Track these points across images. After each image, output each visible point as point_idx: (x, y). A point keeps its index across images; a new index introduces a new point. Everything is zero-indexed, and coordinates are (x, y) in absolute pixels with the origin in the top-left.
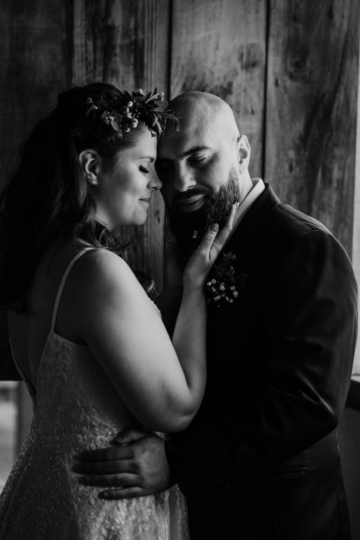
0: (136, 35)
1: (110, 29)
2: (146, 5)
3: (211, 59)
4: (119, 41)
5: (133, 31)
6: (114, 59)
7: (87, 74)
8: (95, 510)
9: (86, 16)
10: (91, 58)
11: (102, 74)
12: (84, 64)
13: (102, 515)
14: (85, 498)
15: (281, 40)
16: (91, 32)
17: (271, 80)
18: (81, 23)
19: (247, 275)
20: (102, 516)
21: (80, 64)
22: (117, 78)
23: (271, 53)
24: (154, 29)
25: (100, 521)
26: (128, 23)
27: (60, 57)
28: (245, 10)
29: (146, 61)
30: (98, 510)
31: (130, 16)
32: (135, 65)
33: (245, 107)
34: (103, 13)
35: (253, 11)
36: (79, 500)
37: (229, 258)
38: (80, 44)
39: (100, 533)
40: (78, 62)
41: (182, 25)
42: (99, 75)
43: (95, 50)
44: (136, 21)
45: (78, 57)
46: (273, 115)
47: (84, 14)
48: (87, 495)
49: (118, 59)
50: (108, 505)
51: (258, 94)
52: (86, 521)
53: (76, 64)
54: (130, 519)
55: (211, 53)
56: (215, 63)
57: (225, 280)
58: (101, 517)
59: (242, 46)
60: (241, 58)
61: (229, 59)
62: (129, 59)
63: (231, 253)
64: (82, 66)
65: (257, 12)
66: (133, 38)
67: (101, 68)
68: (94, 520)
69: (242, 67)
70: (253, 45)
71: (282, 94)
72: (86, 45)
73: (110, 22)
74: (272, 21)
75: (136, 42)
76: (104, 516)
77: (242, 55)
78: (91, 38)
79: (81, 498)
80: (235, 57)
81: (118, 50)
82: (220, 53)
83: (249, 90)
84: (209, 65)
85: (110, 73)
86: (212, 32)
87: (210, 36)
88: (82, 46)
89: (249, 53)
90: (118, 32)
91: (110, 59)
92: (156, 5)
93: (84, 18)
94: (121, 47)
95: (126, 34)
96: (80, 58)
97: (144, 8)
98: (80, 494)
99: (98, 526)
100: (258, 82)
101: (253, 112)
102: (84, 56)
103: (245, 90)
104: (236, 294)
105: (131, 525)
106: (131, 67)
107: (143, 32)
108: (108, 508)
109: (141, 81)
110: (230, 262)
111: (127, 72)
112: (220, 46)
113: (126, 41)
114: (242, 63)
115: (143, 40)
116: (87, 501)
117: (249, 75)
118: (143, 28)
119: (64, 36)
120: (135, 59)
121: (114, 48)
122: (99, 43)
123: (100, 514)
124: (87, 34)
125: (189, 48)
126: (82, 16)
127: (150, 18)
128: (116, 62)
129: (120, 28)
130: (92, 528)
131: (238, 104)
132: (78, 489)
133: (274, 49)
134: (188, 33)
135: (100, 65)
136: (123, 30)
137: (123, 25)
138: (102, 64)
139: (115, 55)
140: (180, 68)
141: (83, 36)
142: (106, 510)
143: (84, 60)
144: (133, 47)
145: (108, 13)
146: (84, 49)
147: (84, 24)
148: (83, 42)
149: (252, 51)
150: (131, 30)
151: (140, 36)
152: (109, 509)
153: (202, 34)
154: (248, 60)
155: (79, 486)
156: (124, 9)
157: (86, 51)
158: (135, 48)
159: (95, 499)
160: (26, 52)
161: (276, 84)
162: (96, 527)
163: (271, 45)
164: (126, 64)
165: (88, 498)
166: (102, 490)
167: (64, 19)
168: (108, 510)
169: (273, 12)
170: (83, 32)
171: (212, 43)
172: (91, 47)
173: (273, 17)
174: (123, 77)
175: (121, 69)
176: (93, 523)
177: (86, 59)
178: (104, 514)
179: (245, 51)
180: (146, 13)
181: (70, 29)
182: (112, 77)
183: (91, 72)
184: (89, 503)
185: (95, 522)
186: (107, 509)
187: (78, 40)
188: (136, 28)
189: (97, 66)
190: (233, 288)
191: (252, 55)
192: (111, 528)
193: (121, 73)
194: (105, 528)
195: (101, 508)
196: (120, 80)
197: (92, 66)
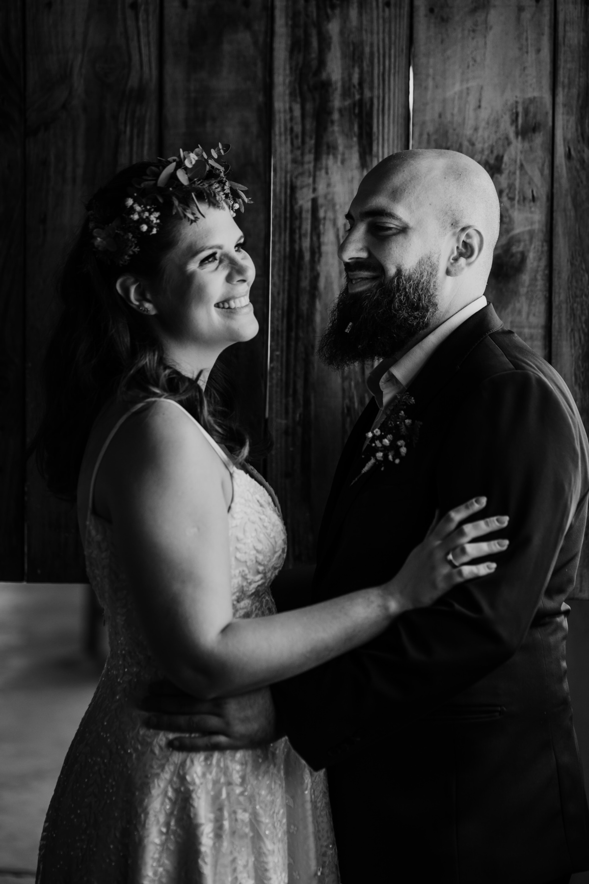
0: (362, 93)
1: (325, 86)
2: (375, 49)
3: (470, 123)
4: (337, 102)
5: (357, 87)
6: (330, 129)
7: (292, 151)
8: (159, 762)
9: (291, 68)
10: (298, 129)
11: (313, 151)
12: (289, 137)
13: (170, 769)
14: (148, 745)
15: (574, 91)
16: (298, 91)
17: (560, 150)
18: (284, 80)
19: (421, 423)
20: (169, 772)
21: (283, 138)
22: (335, 157)
23: (560, 110)
24: (387, 83)
25: (166, 779)
26: (350, 76)
27: (254, 129)
28: (520, 49)
29: (375, 129)
30: (163, 762)
31: (353, 67)
32: (360, 137)
33: (522, 191)
34: (314, 64)
35: (531, 49)
36: (139, 747)
37: (404, 402)
38: (282, 110)
39: (165, 793)
40: (280, 134)
41: (428, 76)
42: (310, 152)
43: (303, 116)
44: (361, 73)
45: (280, 128)
46: (564, 202)
47: (288, 67)
48: (149, 740)
49: (336, 128)
50: (177, 757)
51: (542, 171)
52: (146, 777)
53: (277, 138)
54: (209, 777)
55: (470, 114)
56: (476, 129)
57: (394, 431)
58: (167, 772)
59: (517, 102)
60: (514, 121)
61: (497, 122)
62: (351, 128)
63: (408, 395)
64: (286, 140)
65: (538, 51)
66: (357, 97)
67: (313, 142)
68: (158, 775)
69: (517, 134)
70: (532, 100)
71: (577, 171)
72: (291, 110)
73: (324, 76)
74: (561, 63)
75: (361, 102)
76: (171, 771)
77: (517, 114)
78: (299, 99)
79: (142, 744)
80: (507, 119)
81: (336, 116)
82: (484, 114)
83: (527, 167)
84: (468, 132)
85: (325, 148)
86: (472, 84)
87: (468, 89)
88: (285, 111)
89: (526, 112)
90: (336, 89)
91: (325, 129)
92: (390, 49)
93: (288, 72)
94: (340, 111)
95: (346, 92)
96: (283, 129)
97: (372, 54)
98: (140, 738)
99: (162, 785)
100: (540, 154)
101: (534, 199)
102: (289, 126)
103: (522, 166)
104: (403, 450)
105: (210, 786)
106: (355, 139)
107: (371, 89)
108: (178, 760)
109: (368, 158)
110: (405, 407)
111: (349, 147)
112: (483, 104)
113: (347, 103)
114: (517, 127)
115: (371, 99)
116: (149, 749)
117: (527, 145)
118: (372, 81)
119: (261, 98)
120: (360, 127)
121: (330, 113)
122: (309, 106)
123: (167, 768)
124: (292, 94)
125: (438, 108)
126: (285, 69)
127: (381, 67)
128: (333, 132)
129: (339, 84)
130: (154, 787)
131: (511, 187)
132: (138, 732)
133: (564, 105)
134: (436, 87)
135: (311, 138)
136: (343, 86)
137: (343, 79)
138: (314, 137)
139: (332, 122)
140: (425, 137)
141: (287, 98)
142: (174, 762)
143: (288, 132)
144: (357, 111)
145: (322, 63)
146: (288, 117)
147: (287, 81)
148: (287, 106)
149: (532, 109)
150: (354, 86)
151: (367, 94)
152: (179, 762)
153: (457, 88)
154: (525, 121)
155: (140, 730)
156: (344, 56)
157: (291, 119)
158: (361, 112)
159: (161, 748)
160: (209, 124)
161: (569, 156)
162: (159, 786)
163: (560, 98)
164: (347, 135)
165: (151, 744)
166: (171, 736)
167: (260, 74)
168: (177, 764)
169: (562, 49)
170: (287, 92)
171: (472, 101)
172: (297, 113)
173: (562, 57)
174: (343, 154)
175: (341, 142)
176: (156, 781)
177: (292, 130)
178: (172, 768)
179: (520, 109)
180: (376, 60)
181: (268, 88)
182: (328, 154)
183: (298, 148)
184: (153, 752)
185: (158, 779)
186: (176, 761)
187: (280, 103)
188: (361, 84)
189: (307, 139)
190: (401, 443)
191: (531, 115)
192: (180, 788)
193: (341, 148)
194: (172, 787)
195: (168, 760)
196: (339, 157)
197: (300, 140)
